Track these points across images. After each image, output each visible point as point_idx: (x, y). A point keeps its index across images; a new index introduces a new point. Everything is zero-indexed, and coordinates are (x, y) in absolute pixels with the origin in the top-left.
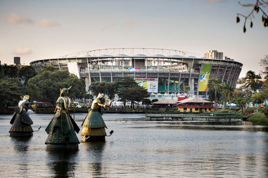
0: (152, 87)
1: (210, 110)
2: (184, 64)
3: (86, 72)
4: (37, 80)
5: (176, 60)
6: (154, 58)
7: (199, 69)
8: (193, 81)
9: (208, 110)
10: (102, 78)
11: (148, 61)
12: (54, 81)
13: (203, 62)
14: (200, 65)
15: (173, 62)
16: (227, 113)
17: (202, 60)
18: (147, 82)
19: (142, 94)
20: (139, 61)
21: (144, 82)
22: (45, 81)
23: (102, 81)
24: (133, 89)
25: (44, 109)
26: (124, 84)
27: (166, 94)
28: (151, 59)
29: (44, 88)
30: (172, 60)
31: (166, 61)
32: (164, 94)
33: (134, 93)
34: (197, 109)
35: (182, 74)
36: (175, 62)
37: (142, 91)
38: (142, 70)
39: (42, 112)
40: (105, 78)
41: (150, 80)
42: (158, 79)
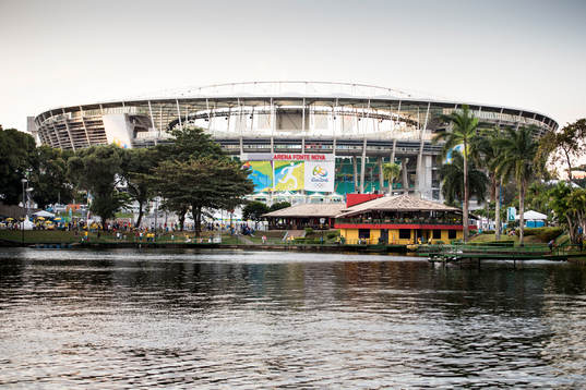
0: (318, 177)
1: (452, 235)
8: (429, 161)
9: (445, 237)
13: (455, 111)
16: (508, 250)
17: (452, 105)
18: (306, 162)
21: (296, 163)
34: (404, 234)
35: (400, 144)
41: (313, 157)
42: (333, 156)
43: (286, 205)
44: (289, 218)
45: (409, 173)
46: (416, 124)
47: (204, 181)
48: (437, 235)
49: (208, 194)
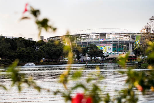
0: (109, 49)
2: (127, 36)
3: (75, 42)
4: (43, 48)
5: (122, 34)
6: (111, 33)
7: (134, 39)
8: (131, 45)
9: (135, 60)
10: (83, 45)
11: (107, 35)
12: (52, 48)
13: (136, 34)
14: (135, 36)
15: (121, 35)
17: (136, 33)
18: (107, 46)
19: (100, 53)
20: (103, 35)
21: (105, 46)
22: (47, 48)
23: (83, 47)
24: (95, 50)
25: (47, 63)
26: (90, 48)
27: (117, 52)
28: (109, 34)
29: (47, 52)
30: (121, 34)
31: (117, 35)
32: (116, 53)
33: (95, 52)
34: (129, 60)
35: (125, 42)
36: (122, 35)
37: (99, 51)
38: (104, 40)
39: (46, 64)
40: (85, 45)
42: (112, 44)
43: (108, 56)
44: (109, 58)
45: (127, 47)
46: (128, 36)
47: (97, 53)
48: (134, 60)
49: (98, 55)
